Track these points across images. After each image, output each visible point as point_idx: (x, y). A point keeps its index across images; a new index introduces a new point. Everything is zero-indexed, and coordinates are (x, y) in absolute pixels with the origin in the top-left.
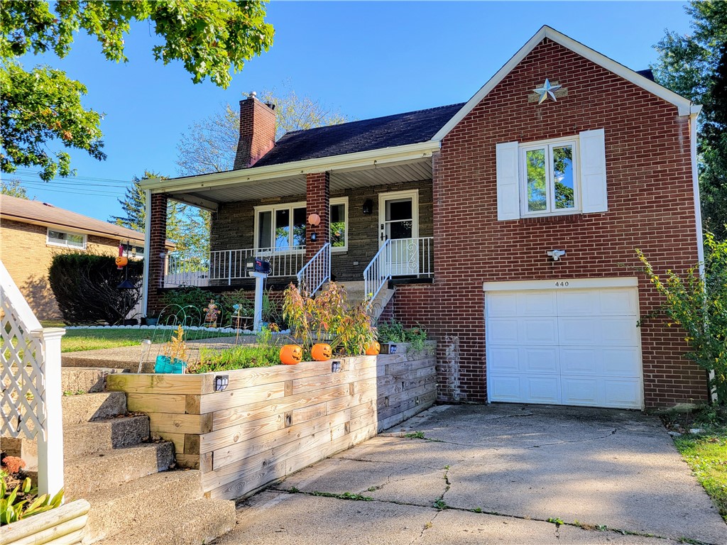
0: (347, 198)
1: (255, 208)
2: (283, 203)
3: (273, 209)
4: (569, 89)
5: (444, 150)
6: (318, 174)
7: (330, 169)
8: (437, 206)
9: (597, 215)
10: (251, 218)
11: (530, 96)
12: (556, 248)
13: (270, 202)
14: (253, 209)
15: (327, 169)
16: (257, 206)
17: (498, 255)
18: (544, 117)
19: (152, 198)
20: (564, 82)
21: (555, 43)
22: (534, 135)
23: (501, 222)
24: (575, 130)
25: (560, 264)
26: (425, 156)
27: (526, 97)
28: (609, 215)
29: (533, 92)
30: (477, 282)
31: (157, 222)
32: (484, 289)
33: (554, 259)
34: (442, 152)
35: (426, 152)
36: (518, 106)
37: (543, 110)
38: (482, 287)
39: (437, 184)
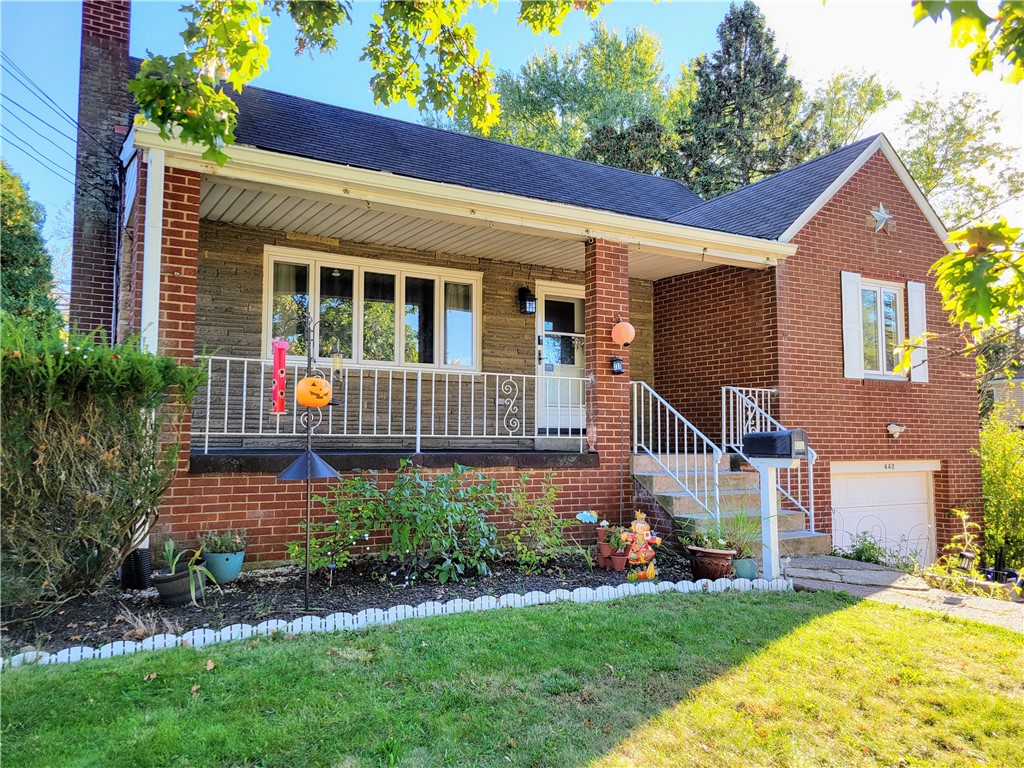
0: (480, 275)
1: (267, 248)
2: (345, 253)
3: (316, 261)
4: (898, 224)
5: (790, 260)
6: (617, 244)
7: (636, 240)
8: (782, 344)
9: (919, 385)
10: (258, 272)
11: (868, 218)
12: (892, 421)
13: (311, 243)
14: (262, 251)
15: (631, 240)
16: (275, 244)
17: (844, 424)
18: (880, 251)
19: (167, 178)
20: (893, 213)
21: (887, 161)
22: (872, 270)
23: (847, 381)
24: (904, 279)
25: (897, 441)
26: (768, 263)
27: (864, 218)
28: (929, 387)
29: (870, 214)
30: (825, 461)
31: (184, 257)
32: (831, 472)
33: (892, 436)
34: (788, 262)
35: (770, 257)
36: (858, 227)
37: (879, 241)
38: (829, 470)
39: (782, 310)
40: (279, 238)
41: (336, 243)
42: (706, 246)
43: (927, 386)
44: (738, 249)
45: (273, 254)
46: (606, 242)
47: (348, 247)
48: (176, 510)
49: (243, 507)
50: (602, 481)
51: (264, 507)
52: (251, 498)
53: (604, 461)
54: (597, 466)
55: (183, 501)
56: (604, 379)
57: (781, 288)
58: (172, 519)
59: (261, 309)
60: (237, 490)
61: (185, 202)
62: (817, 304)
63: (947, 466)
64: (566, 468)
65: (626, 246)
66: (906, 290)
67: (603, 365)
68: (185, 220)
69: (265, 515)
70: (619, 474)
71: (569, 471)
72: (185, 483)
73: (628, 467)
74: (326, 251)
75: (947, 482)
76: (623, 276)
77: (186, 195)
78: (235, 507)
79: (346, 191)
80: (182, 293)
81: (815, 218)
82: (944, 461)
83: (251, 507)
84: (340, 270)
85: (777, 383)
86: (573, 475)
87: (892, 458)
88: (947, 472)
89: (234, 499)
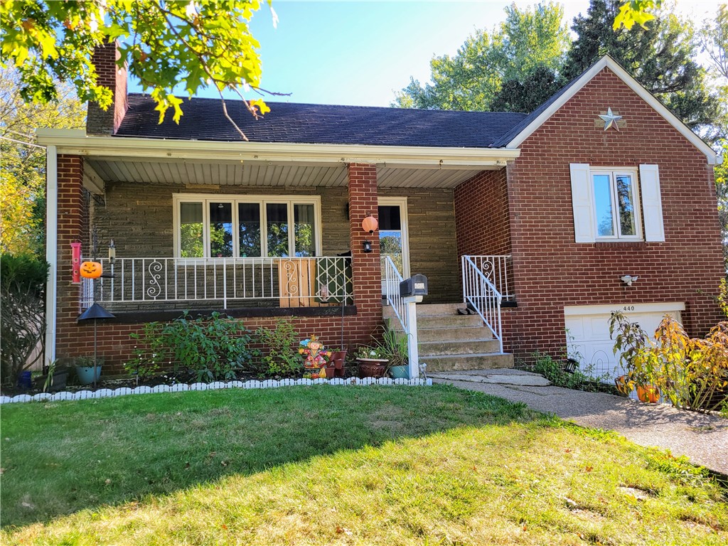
0: (319, 197)
1: (174, 195)
2: (223, 193)
3: (206, 200)
4: (628, 122)
5: (518, 160)
6: (367, 165)
7: (382, 161)
8: (514, 222)
9: (656, 244)
10: (170, 210)
11: (596, 120)
12: (627, 273)
13: (202, 189)
14: (172, 197)
15: (378, 161)
16: (179, 192)
17: (577, 278)
18: (609, 145)
19: (58, 160)
20: (623, 114)
21: (614, 75)
22: (601, 160)
23: (579, 245)
24: (635, 162)
25: (632, 289)
26: (498, 164)
27: (593, 121)
28: (666, 245)
29: (598, 117)
30: (559, 306)
31: (71, 203)
32: (565, 314)
33: (626, 285)
34: (516, 162)
35: (500, 160)
36: (586, 128)
37: (608, 137)
38: (563, 312)
39: (513, 198)
40: (181, 188)
41: (218, 187)
42: (441, 158)
43: (664, 244)
44: (470, 158)
45: (179, 198)
46: (358, 165)
47: (225, 189)
48: (71, 345)
49: (110, 343)
50: (360, 324)
51: (123, 343)
52: (115, 338)
53: (361, 310)
54: (355, 314)
55: (75, 340)
56: (359, 256)
57: (512, 182)
58: (70, 350)
59: (172, 231)
60: (106, 334)
61: (71, 173)
62: (547, 190)
63: (689, 307)
64: (331, 316)
65: (373, 166)
66: (639, 172)
67: (359, 247)
68: (71, 183)
69: (124, 348)
70: (374, 319)
71: (334, 318)
72: (76, 330)
73: (381, 314)
74: (211, 193)
75: (690, 319)
76: (372, 186)
77: (72, 169)
78: (106, 343)
79: (169, 154)
80: (71, 224)
81: (542, 127)
82: (687, 303)
83: (115, 343)
84: (223, 204)
85: (511, 251)
86: (336, 320)
87: (628, 302)
88: (689, 311)
89: (105, 339)
